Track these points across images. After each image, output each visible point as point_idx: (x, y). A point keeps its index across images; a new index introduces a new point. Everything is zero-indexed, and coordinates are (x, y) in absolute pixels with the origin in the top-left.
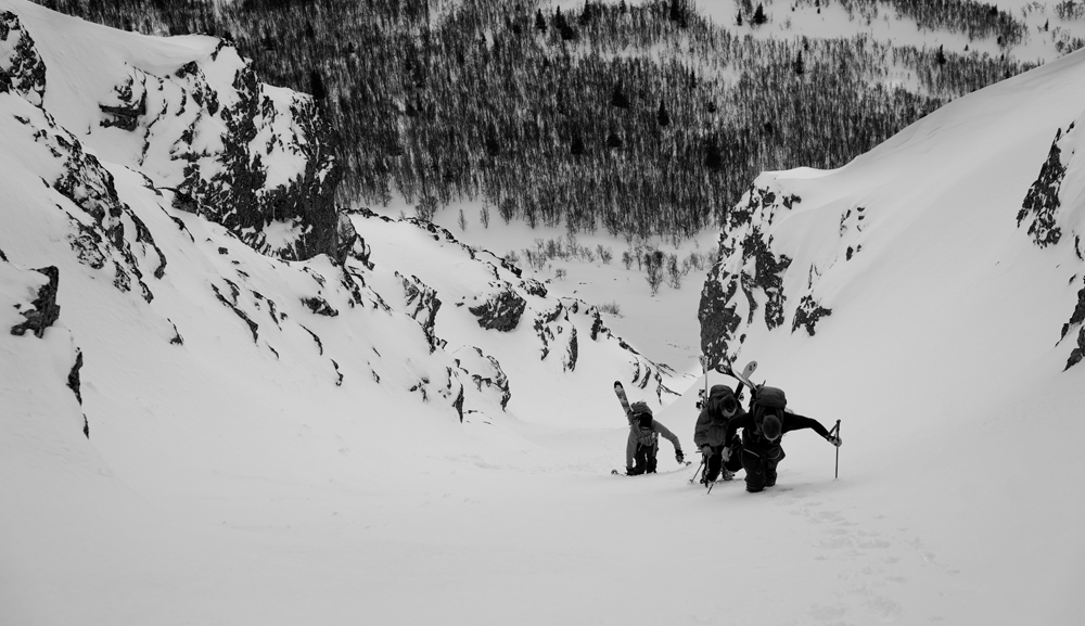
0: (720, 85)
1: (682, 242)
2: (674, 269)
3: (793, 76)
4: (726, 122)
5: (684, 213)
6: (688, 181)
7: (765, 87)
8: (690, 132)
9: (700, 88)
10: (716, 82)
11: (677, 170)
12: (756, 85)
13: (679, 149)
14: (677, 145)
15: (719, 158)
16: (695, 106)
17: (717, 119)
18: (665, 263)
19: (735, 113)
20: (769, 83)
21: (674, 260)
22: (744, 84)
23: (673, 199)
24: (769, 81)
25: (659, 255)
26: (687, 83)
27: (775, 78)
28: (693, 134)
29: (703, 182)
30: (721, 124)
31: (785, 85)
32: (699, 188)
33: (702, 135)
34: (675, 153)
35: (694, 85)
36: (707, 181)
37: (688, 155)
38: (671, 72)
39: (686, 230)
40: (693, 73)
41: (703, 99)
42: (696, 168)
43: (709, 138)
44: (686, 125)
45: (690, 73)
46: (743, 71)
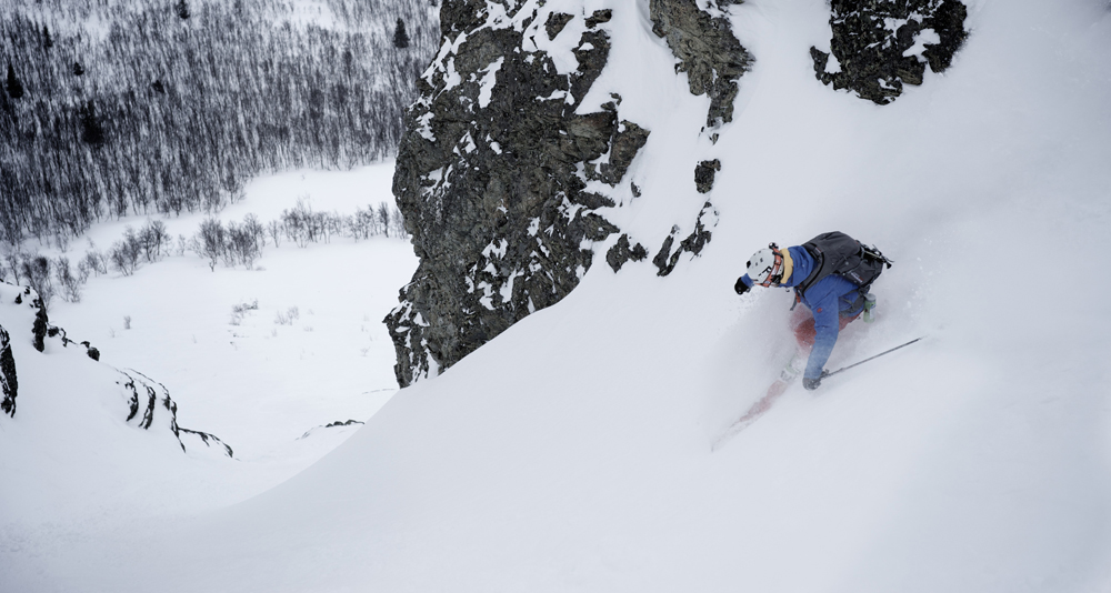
0: (84, 40)
1: (70, 242)
2: (67, 277)
3: (177, 21)
4: (101, 84)
5: (66, 205)
6: (64, 163)
7: (144, 37)
8: (55, 102)
9: (59, 46)
10: (79, 37)
11: (46, 151)
12: (132, 36)
13: (44, 124)
14: (41, 120)
15: (100, 131)
16: (55, 70)
17: (88, 83)
18: (53, 272)
19: (111, 73)
20: (148, 33)
21: (64, 265)
22: (116, 37)
23: (48, 188)
24: (149, 30)
25: (43, 262)
26: (39, 40)
27: (155, 26)
28: (60, 103)
29: (86, 163)
30: (96, 88)
31: (170, 34)
32: (81, 170)
33: (72, 105)
34: (39, 130)
35: (48, 44)
36: (90, 160)
37: (58, 131)
38: (15, 30)
39: (72, 225)
40: (46, 29)
41: (65, 59)
42: (73, 147)
43: (83, 107)
44: (49, 93)
45: (41, 29)
46: (111, 20)
